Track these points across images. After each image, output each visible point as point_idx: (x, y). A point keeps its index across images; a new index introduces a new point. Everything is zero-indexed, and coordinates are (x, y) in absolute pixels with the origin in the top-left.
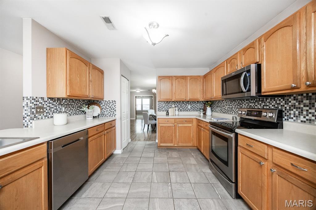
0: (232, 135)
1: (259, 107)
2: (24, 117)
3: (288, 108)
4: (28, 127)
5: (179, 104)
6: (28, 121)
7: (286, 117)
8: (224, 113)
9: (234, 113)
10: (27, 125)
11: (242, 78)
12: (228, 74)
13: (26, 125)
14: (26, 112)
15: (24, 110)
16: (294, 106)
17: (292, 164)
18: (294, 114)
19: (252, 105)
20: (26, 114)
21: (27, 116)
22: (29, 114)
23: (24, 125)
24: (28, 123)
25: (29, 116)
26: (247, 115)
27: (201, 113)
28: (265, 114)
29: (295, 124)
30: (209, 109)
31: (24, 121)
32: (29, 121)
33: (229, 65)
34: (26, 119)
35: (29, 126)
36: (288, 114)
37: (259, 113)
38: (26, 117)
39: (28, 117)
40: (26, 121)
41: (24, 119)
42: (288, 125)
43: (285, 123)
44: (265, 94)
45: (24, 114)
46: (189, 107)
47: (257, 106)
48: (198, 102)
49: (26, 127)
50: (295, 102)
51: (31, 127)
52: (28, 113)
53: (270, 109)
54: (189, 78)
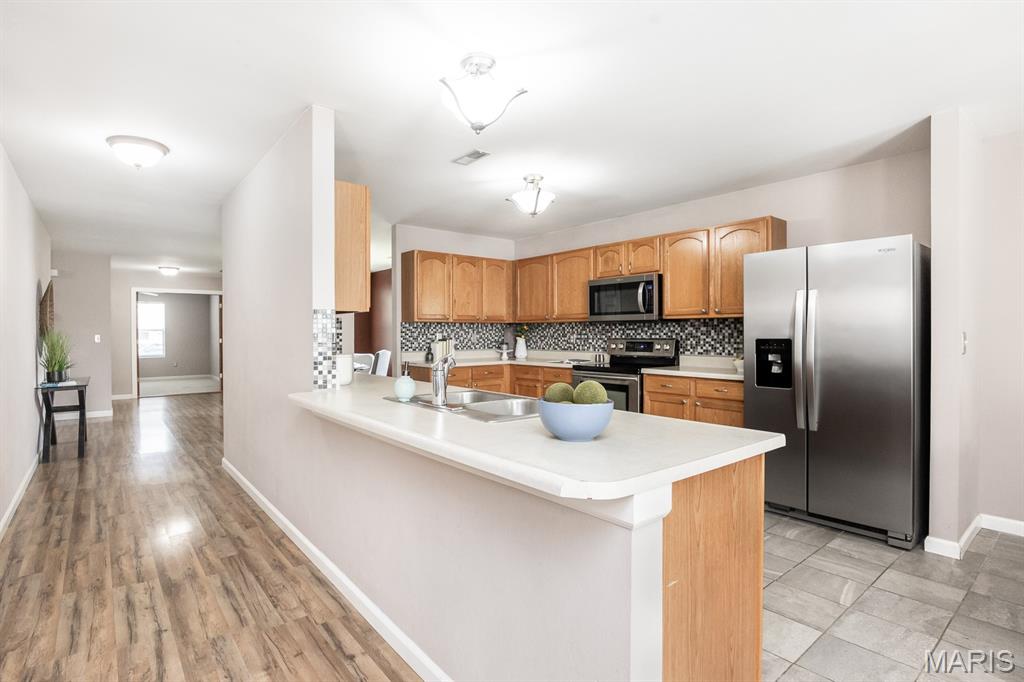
0: (637, 379)
1: (644, 337)
2: (315, 363)
3: (684, 337)
4: (325, 387)
5: (453, 331)
6: (325, 372)
7: (681, 350)
8: (564, 349)
9: (591, 349)
10: (325, 382)
11: (640, 291)
12: (598, 275)
13: (320, 382)
14: (320, 350)
15: (315, 345)
16: (691, 334)
17: (717, 390)
18: (691, 345)
19: (632, 333)
20: (320, 354)
21: (325, 359)
22: (329, 354)
23: (316, 382)
24: (325, 376)
25: (330, 358)
26: (628, 349)
27: (502, 354)
28: (659, 347)
29: (692, 357)
30: (521, 341)
31: (316, 373)
32: (330, 372)
33: (600, 259)
34: (320, 368)
35: (329, 386)
36: (684, 345)
37: (649, 346)
38: (321, 363)
39: (325, 362)
40: (321, 373)
41: (316, 368)
42: (685, 359)
43: (681, 357)
44: (669, 318)
45: (316, 354)
46: (475, 337)
47: (639, 334)
48: (492, 324)
49: (320, 387)
50: (692, 329)
51: (334, 386)
52: (325, 353)
53: (661, 339)
54: (484, 262)
